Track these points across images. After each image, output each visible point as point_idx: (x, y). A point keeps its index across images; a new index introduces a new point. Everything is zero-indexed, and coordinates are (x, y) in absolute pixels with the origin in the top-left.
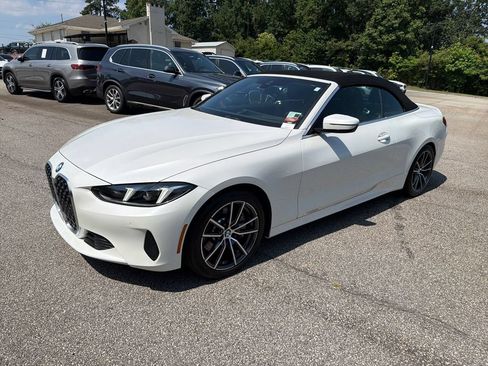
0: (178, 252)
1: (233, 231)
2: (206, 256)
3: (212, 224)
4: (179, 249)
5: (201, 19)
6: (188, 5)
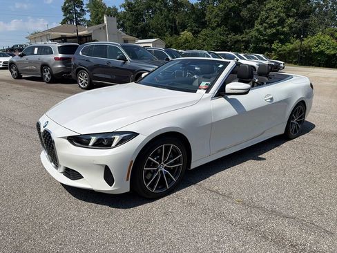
0: (127, 180)
1: (165, 165)
2: (147, 183)
3: (150, 161)
4: (128, 178)
5: (142, 24)
6: (133, 15)
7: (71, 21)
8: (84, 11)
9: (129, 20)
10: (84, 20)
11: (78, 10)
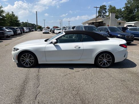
5: (132, 15)
6: (128, 11)
7: (101, 16)
8: (106, 12)
9: (126, 14)
10: (106, 15)
11: (104, 11)
